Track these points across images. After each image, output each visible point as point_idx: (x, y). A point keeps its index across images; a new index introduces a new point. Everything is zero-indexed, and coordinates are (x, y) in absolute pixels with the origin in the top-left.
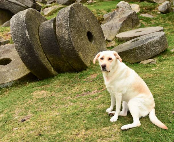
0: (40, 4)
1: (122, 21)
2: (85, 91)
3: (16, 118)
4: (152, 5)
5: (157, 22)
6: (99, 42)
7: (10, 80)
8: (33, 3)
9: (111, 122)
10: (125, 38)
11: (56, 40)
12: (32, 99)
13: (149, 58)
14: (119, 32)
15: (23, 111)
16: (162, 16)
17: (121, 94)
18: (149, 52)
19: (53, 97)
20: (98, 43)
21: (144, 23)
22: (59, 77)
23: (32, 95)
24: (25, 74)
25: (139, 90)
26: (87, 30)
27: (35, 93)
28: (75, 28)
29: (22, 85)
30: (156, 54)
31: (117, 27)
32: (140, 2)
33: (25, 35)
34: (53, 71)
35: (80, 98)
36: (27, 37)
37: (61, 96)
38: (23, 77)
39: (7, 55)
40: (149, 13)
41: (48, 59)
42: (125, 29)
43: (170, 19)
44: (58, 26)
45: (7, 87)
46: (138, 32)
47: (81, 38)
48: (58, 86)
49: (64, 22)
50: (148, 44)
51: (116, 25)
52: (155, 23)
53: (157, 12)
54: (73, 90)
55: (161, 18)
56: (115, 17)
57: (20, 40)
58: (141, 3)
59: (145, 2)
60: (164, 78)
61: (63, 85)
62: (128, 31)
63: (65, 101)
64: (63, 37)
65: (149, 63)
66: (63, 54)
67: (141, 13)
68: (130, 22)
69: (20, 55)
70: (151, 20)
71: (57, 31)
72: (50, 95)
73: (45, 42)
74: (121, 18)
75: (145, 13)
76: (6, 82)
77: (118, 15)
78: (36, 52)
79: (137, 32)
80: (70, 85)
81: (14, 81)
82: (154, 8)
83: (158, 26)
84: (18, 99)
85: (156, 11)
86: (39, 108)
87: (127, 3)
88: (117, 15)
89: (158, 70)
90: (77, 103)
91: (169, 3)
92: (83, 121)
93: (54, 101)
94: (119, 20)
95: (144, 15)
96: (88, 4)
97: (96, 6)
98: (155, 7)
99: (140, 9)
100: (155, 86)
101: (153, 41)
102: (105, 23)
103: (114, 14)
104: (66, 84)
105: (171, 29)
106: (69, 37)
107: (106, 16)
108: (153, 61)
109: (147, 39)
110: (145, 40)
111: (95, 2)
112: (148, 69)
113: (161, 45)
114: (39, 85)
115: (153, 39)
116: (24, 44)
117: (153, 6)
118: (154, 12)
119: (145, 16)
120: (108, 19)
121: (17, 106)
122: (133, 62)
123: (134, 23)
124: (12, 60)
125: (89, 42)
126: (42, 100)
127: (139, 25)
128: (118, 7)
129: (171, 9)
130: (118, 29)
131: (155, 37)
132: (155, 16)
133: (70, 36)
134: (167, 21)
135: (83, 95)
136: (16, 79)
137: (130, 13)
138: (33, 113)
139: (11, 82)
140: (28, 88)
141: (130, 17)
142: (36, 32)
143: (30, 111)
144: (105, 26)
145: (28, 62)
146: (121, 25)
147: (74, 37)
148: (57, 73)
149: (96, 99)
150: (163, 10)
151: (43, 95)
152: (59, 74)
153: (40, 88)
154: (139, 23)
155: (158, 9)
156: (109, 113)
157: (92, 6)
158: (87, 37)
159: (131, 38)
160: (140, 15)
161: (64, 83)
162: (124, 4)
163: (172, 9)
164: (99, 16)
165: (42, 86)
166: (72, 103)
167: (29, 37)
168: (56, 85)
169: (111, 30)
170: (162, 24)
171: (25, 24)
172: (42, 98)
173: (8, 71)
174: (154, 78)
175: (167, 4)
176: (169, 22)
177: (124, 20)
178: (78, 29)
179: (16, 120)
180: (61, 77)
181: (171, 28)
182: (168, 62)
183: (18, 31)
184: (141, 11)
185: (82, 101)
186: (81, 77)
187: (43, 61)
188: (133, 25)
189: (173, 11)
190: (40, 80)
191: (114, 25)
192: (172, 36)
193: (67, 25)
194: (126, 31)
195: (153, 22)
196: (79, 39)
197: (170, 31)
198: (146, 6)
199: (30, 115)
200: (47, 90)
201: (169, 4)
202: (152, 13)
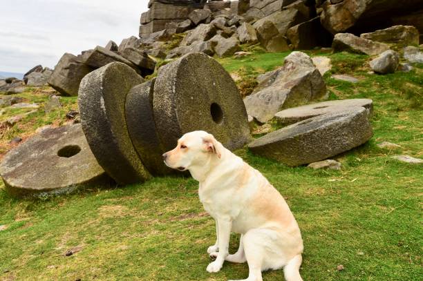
0: (155, 59)
1: (290, 88)
2: (186, 212)
3: (60, 248)
4: (357, 58)
5: (365, 91)
6: (234, 124)
7: (70, 183)
8: (142, 57)
9: (208, 272)
10: (291, 118)
11: (152, 117)
12: (95, 217)
13: (327, 157)
14: (283, 107)
15: (74, 237)
16: (376, 79)
17: (228, 217)
18: (327, 146)
19: (130, 218)
20: (231, 124)
21: (336, 92)
22: (152, 184)
23: (99, 212)
24: (96, 175)
25: (269, 212)
26: (212, 100)
27: (103, 209)
28: (186, 95)
29: (89, 192)
30: (344, 151)
31: (280, 98)
32: (334, 53)
33: (100, 105)
34: (143, 171)
35: (173, 223)
36: (102, 109)
37: (144, 217)
38: (92, 179)
39: (75, 140)
40: (349, 74)
41: (136, 150)
42: (295, 102)
43: (392, 85)
44: (157, 92)
45: (64, 195)
46: (320, 108)
47: (198, 115)
48: (148, 199)
49: (167, 84)
50: (325, 129)
51: (278, 94)
52: (360, 92)
53: (366, 71)
54: (168, 209)
55: (374, 83)
56: (278, 80)
57: (91, 114)
58: (336, 54)
59: (343, 53)
60: (348, 198)
61: (156, 197)
62: (300, 105)
63: (148, 227)
64: (163, 112)
65: (326, 168)
66: (162, 142)
67: (333, 73)
68: (307, 89)
69: (88, 140)
70: (352, 87)
71: (154, 100)
72: (127, 214)
73: (134, 120)
74: (290, 81)
75: (342, 73)
76: (63, 185)
77: (285, 77)
78: (114, 136)
79: (317, 108)
80: (166, 199)
81: (77, 185)
82: (361, 64)
83: (367, 98)
84: (74, 217)
85: (364, 69)
86: (100, 235)
87: (304, 55)
88: (282, 77)
89: (341, 182)
90: (166, 231)
91: (395, 54)
92: (161, 265)
93: (128, 225)
94: (286, 85)
95: (338, 77)
96: (236, 58)
97: (250, 61)
98: (362, 62)
99: (331, 66)
100: (322, 213)
101: (337, 125)
102: (258, 91)
103: (277, 74)
104: (162, 197)
105: (392, 104)
106: (173, 112)
107: (261, 78)
108: (335, 165)
109: (326, 121)
110: (321, 122)
111: (250, 55)
112: (321, 180)
113: (354, 133)
114: (116, 194)
115: (337, 121)
116: (96, 122)
117: (358, 60)
118: (361, 71)
119: (341, 79)
120: (265, 84)
121: (68, 228)
122: (295, 165)
123: (314, 92)
124: (82, 148)
125: (212, 122)
126: (110, 221)
127: (327, 96)
128: (286, 62)
129: (397, 66)
130: (281, 101)
131: (342, 116)
132: (363, 80)
133: (176, 110)
134: (387, 89)
135: (182, 217)
136: (81, 181)
137: (308, 72)
138: (89, 243)
139: (71, 186)
140: (97, 199)
141: (306, 81)
142: (120, 102)
143: (85, 238)
144: (258, 96)
145: (101, 153)
146: (287, 95)
147: (183, 112)
148: (151, 176)
149: (201, 228)
150: (380, 68)
151: (116, 212)
152: (154, 178)
153: (115, 200)
154: (325, 91)
155: (369, 66)
156: (211, 254)
157: (242, 61)
158: (209, 113)
159: (301, 119)
160: (332, 77)
161: (157, 194)
162: (299, 56)
163: (400, 65)
164: (250, 77)
165: (119, 197)
166: (156, 232)
167: (105, 110)
168: (144, 196)
169: (267, 103)
170: (374, 95)
171: (102, 88)
172: (112, 217)
173: (72, 167)
174: (325, 197)
175: (390, 56)
176: (391, 92)
177: (294, 85)
178: (192, 98)
179: (58, 252)
180: (156, 184)
181: (393, 102)
182: (368, 168)
183: (89, 100)
184: (334, 69)
185: (174, 229)
186: (191, 185)
187: (125, 152)
188: (312, 95)
189: (401, 70)
190: (120, 186)
191: (274, 95)
192: (391, 118)
193: (172, 89)
194: (297, 106)
195: (355, 90)
196: (192, 117)
197: (390, 108)
198: (344, 59)
199: (83, 245)
200: (126, 205)
201: (393, 57)
202: (356, 73)
